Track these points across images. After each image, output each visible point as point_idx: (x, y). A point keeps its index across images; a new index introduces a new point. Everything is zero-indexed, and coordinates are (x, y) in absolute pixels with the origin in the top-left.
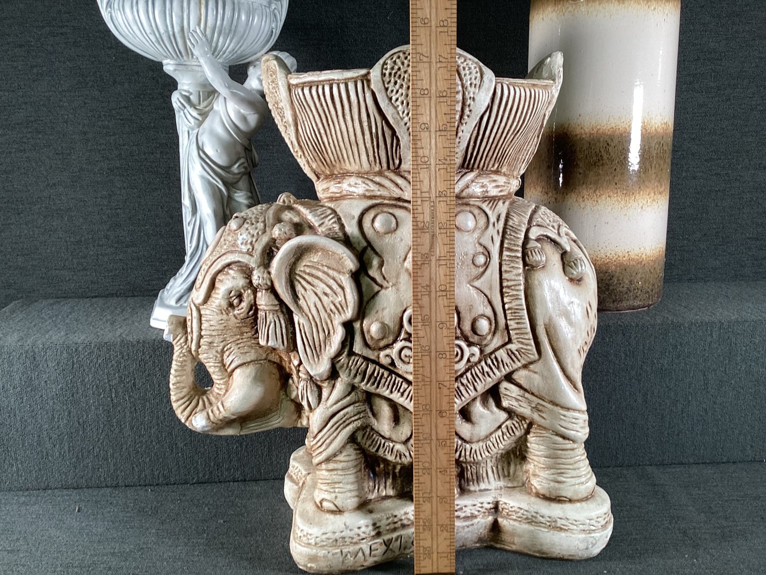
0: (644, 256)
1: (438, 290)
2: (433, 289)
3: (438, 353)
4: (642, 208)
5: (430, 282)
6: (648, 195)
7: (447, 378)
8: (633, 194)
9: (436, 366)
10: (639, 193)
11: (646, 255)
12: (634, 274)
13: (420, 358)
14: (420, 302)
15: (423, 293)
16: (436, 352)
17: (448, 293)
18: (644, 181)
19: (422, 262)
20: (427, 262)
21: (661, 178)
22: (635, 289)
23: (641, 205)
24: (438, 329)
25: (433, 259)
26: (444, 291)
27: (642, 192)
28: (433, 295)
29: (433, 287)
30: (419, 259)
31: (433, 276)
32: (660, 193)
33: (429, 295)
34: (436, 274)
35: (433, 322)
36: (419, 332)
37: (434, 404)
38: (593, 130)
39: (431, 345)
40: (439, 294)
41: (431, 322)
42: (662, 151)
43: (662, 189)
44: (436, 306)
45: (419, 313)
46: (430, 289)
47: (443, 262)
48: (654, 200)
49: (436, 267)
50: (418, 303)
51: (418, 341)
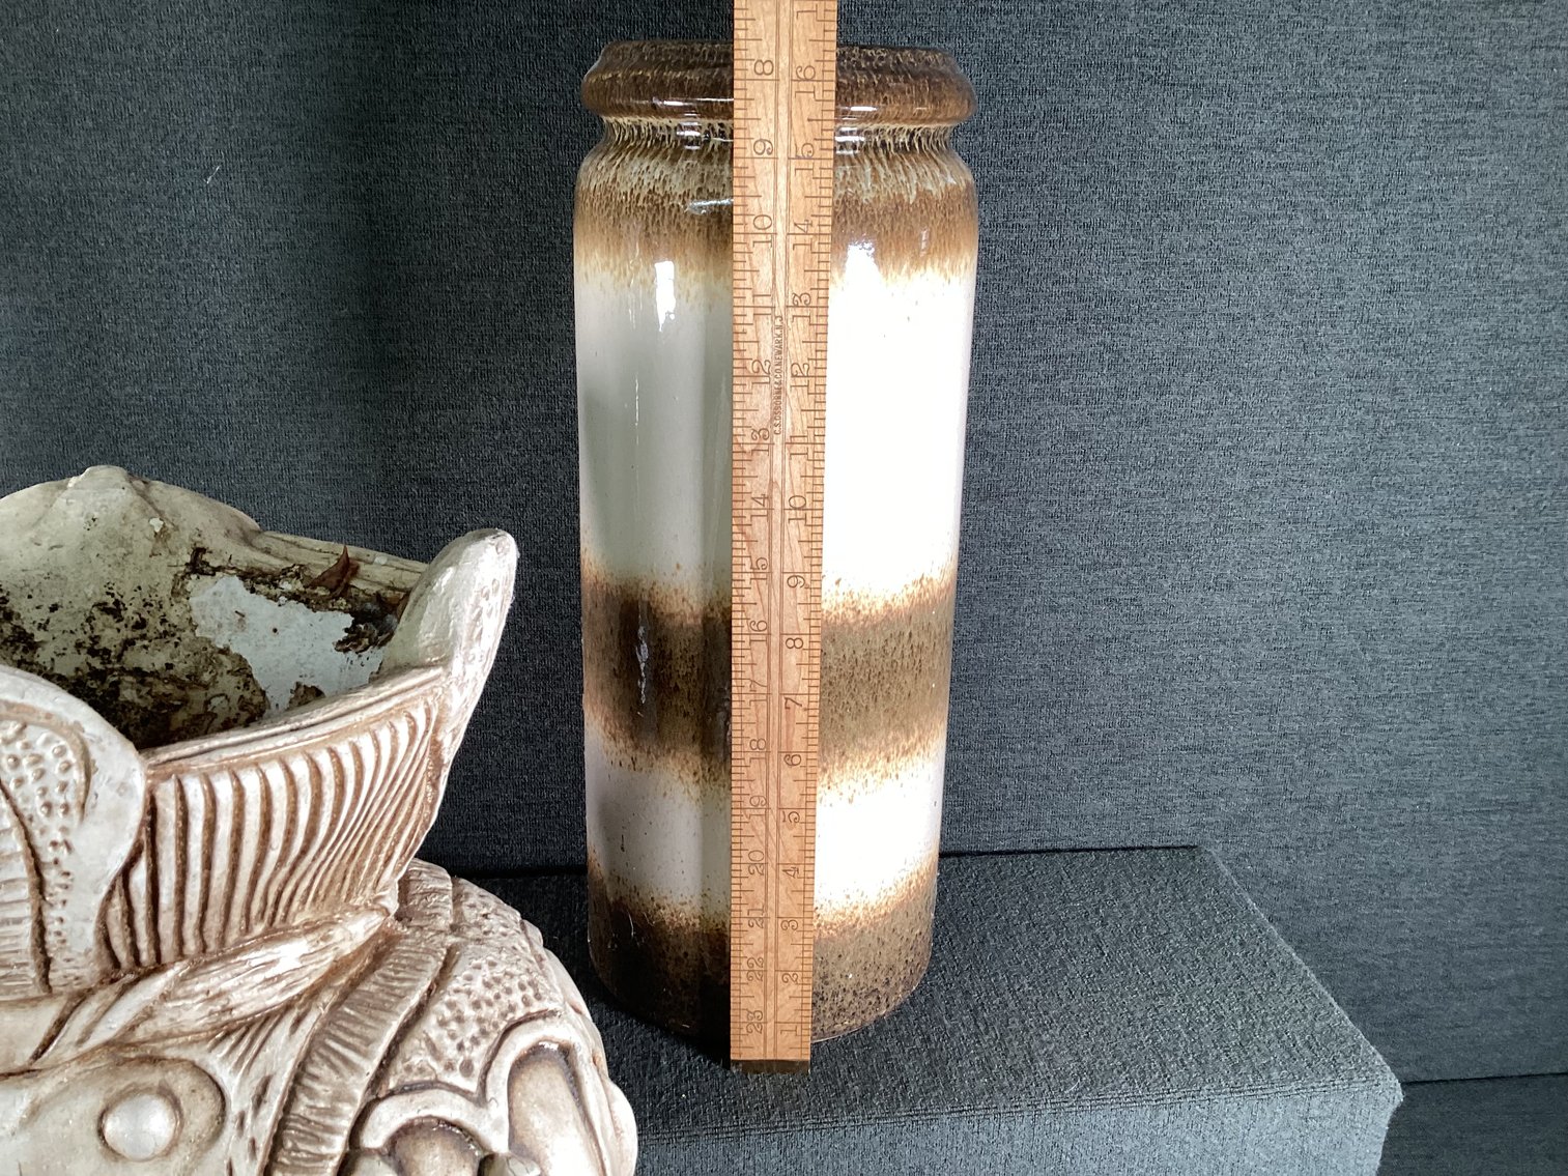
0: (860, 912)
1: (787, 506)
2: (777, 506)
3: (785, 638)
4: (850, 801)
5: (771, 490)
6: (868, 767)
7: (804, 688)
8: (825, 770)
9: (781, 663)
10: (841, 767)
11: (865, 908)
12: (836, 956)
13: (746, 645)
14: (747, 530)
15: (754, 512)
16: (781, 634)
17: (809, 513)
18: (854, 737)
19: (754, 447)
20: (765, 447)
21: (906, 717)
22: (835, 994)
23: (847, 794)
24: (786, 587)
25: (778, 440)
26: (799, 509)
27: (849, 763)
28: (776, 516)
29: (776, 498)
30: (748, 440)
31: (777, 477)
32: (906, 752)
33: (769, 517)
34: (783, 472)
35: (776, 574)
36: (745, 592)
37: (774, 739)
38: (712, 610)
39: (770, 619)
40: (788, 514)
41: (771, 572)
42: (907, 653)
43: (912, 740)
44: (782, 540)
45: (745, 553)
46: (771, 504)
47: (798, 448)
48: (886, 775)
49: (784, 458)
50: (743, 533)
51: (743, 611)
